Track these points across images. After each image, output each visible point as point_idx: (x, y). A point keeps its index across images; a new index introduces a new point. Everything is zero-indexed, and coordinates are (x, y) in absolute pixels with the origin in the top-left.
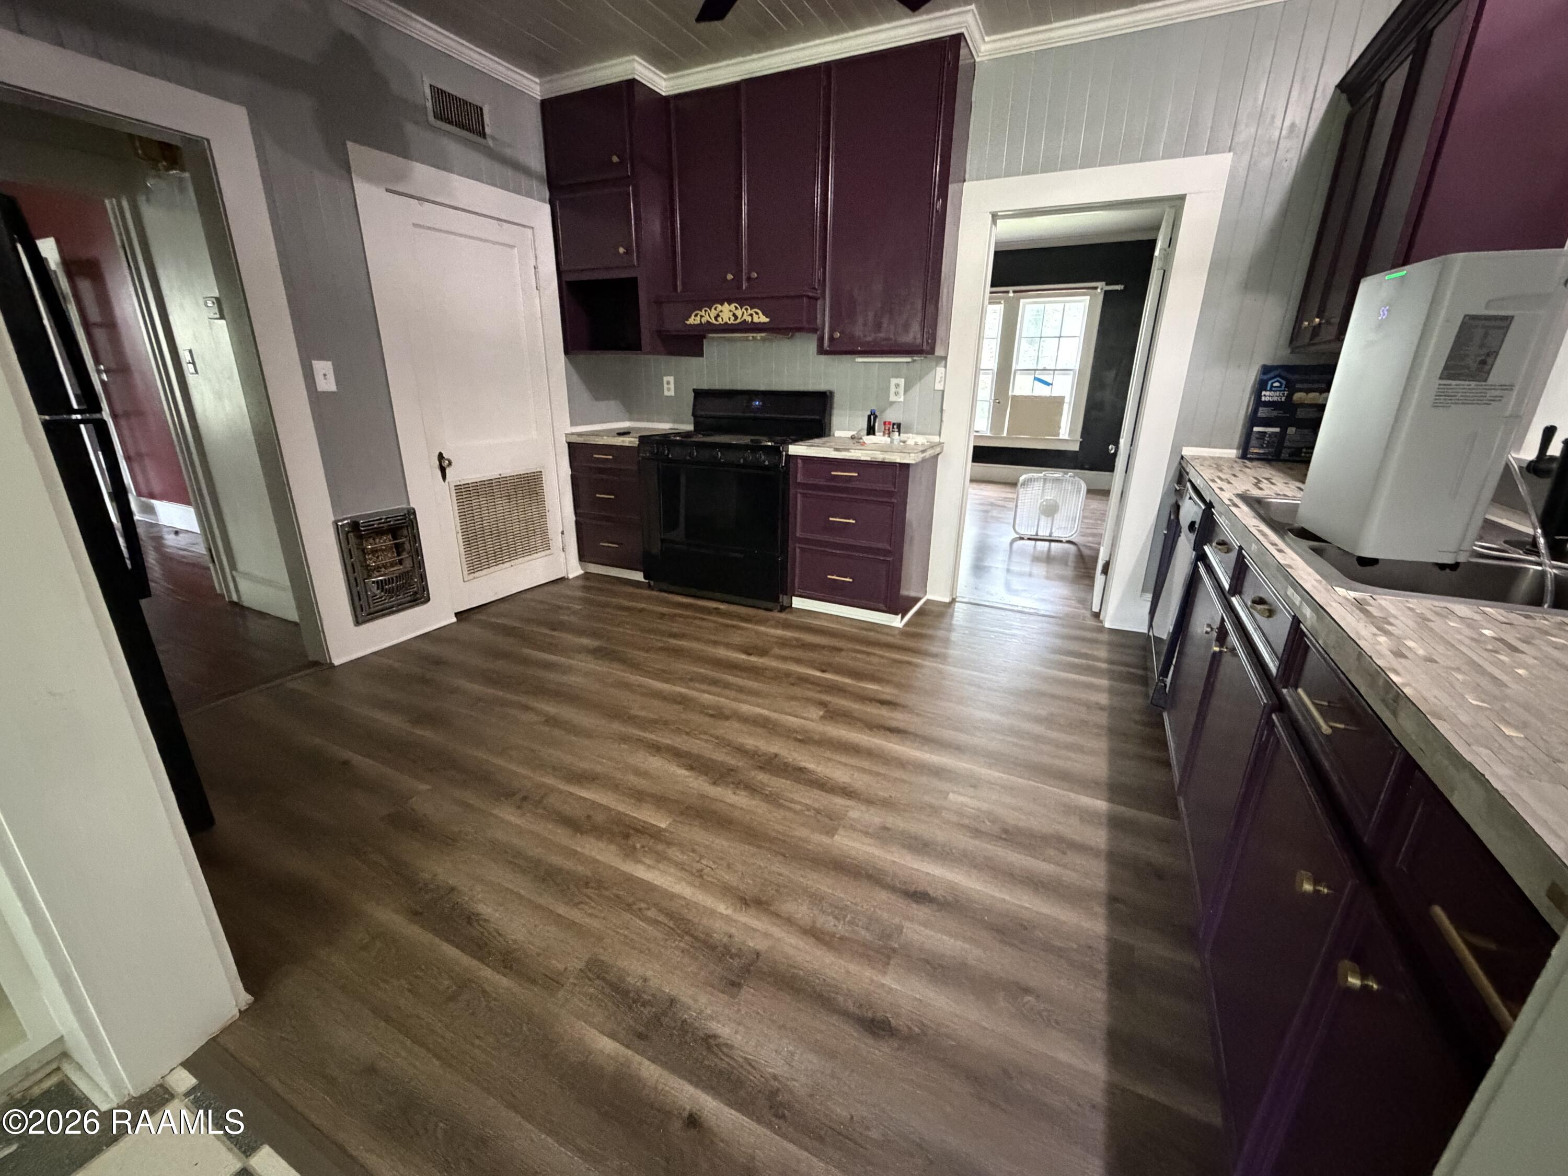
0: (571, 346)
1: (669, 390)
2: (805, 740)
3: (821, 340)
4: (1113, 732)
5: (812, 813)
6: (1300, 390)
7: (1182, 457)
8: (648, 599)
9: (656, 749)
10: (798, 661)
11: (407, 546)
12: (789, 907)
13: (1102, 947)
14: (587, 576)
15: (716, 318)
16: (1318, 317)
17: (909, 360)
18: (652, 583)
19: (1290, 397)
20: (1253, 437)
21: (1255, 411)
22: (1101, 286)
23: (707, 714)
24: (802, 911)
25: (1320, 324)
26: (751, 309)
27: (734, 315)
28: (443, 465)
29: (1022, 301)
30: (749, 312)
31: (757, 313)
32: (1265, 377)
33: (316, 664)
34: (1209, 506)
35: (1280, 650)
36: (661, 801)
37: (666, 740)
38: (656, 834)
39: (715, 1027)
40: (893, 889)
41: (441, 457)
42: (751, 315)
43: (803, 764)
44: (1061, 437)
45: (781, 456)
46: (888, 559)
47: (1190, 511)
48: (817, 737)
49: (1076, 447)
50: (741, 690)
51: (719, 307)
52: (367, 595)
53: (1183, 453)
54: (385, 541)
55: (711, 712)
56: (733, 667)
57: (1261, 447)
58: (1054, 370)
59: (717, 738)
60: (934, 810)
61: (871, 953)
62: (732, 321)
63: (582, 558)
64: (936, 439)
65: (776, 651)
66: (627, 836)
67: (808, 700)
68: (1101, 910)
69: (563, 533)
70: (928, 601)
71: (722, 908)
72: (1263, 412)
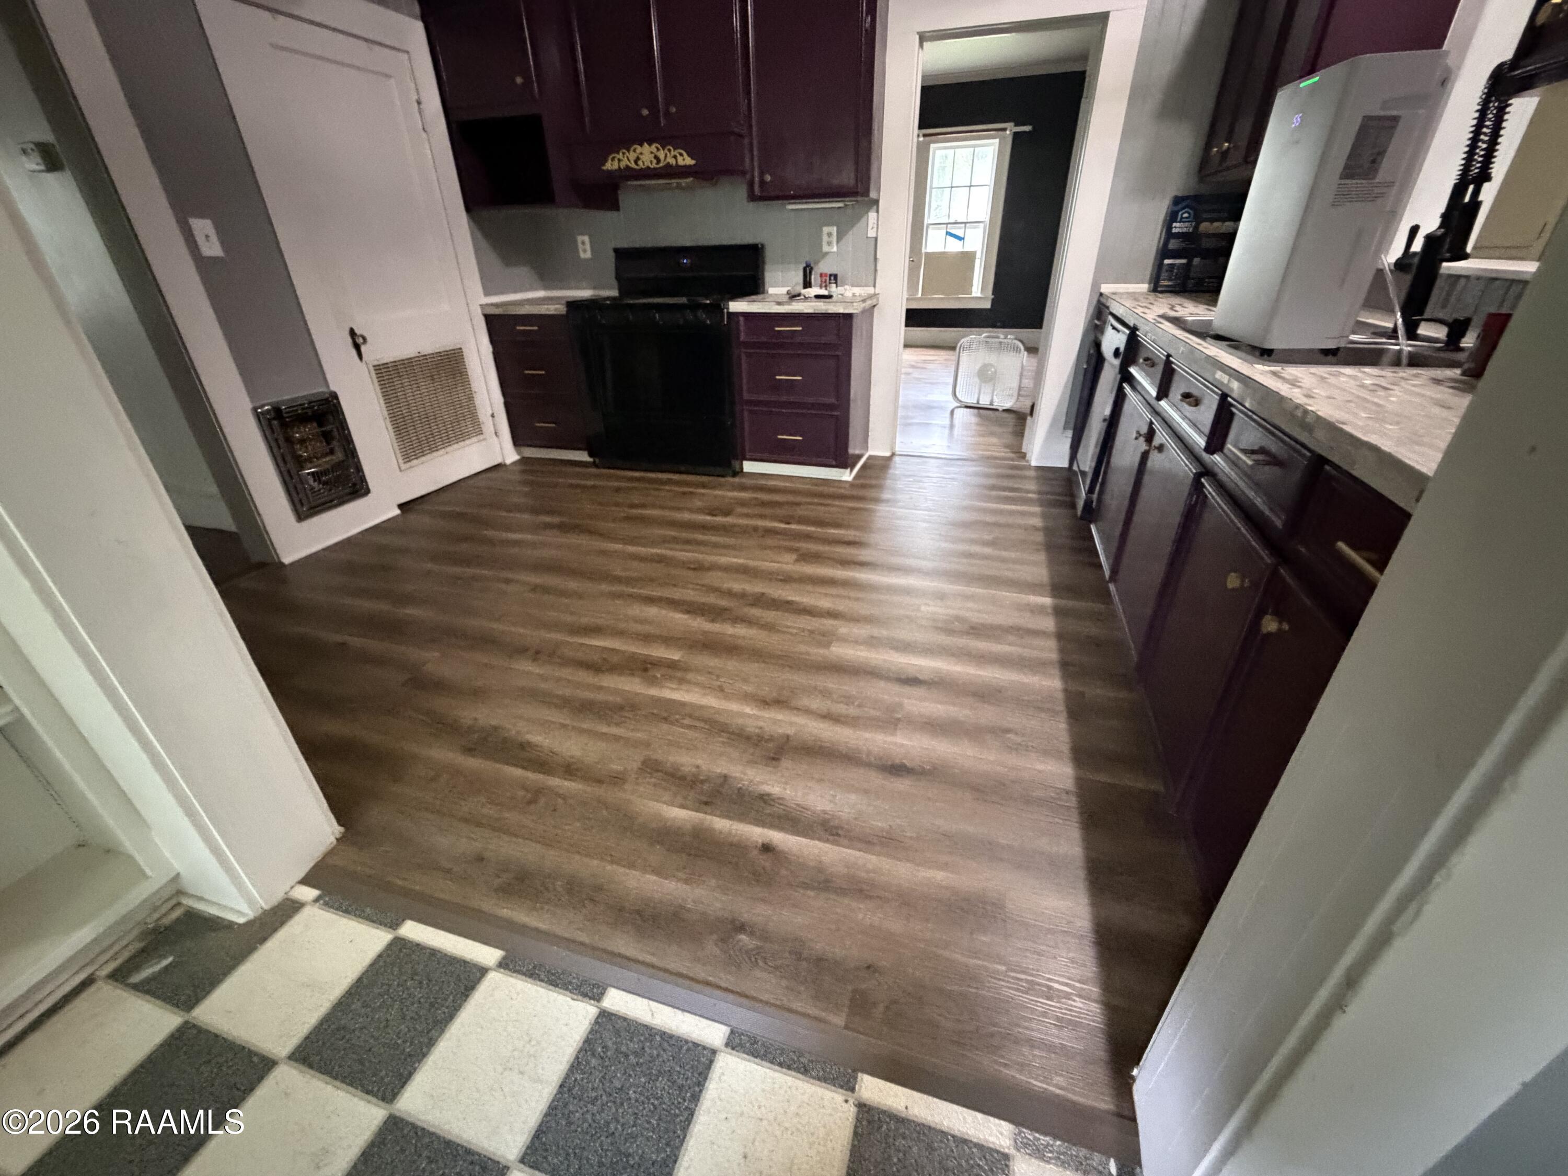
0: (472, 203)
1: (585, 251)
2: (787, 579)
3: (751, 184)
4: (1050, 547)
5: (806, 633)
6: (1206, 220)
7: (1101, 294)
8: (597, 476)
9: (651, 600)
10: (762, 517)
11: (335, 433)
12: (805, 701)
13: (1060, 696)
14: (524, 461)
15: (636, 162)
16: (1227, 141)
17: (841, 205)
18: (597, 460)
19: (1196, 228)
20: (1165, 268)
21: (1166, 243)
22: (1010, 128)
23: (689, 568)
24: (815, 703)
25: (1229, 148)
26: (675, 149)
27: (656, 158)
28: (357, 342)
29: (932, 146)
30: (673, 153)
31: (681, 155)
32: (1176, 209)
33: (262, 565)
34: (1133, 330)
35: (1207, 429)
36: (668, 640)
37: (657, 593)
38: (673, 665)
39: (766, 789)
40: (888, 679)
41: (352, 333)
42: (675, 157)
43: (790, 598)
44: (974, 295)
45: (723, 313)
46: (835, 413)
47: (1113, 340)
48: (796, 576)
49: (988, 305)
50: (716, 545)
51: (639, 149)
52: (305, 489)
53: (1102, 290)
54: (309, 430)
55: (692, 566)
56: (704, 527)
57: (1170, 280)
58: (966, 223)
59: (703, 586)
60: (911, 619)
61: (881, 724)
62: (654, 165)
63: (517, 441)
64: (871, 290)
65: (740, 510)
66: (646, 670)
67: (779, 547)
68: (1056, 672)
69: (493, 416)
70: (870, 457)
71: (748, 710)
72: (1173, 244)
